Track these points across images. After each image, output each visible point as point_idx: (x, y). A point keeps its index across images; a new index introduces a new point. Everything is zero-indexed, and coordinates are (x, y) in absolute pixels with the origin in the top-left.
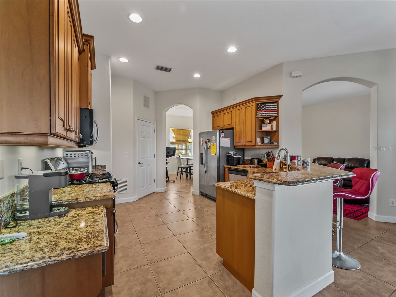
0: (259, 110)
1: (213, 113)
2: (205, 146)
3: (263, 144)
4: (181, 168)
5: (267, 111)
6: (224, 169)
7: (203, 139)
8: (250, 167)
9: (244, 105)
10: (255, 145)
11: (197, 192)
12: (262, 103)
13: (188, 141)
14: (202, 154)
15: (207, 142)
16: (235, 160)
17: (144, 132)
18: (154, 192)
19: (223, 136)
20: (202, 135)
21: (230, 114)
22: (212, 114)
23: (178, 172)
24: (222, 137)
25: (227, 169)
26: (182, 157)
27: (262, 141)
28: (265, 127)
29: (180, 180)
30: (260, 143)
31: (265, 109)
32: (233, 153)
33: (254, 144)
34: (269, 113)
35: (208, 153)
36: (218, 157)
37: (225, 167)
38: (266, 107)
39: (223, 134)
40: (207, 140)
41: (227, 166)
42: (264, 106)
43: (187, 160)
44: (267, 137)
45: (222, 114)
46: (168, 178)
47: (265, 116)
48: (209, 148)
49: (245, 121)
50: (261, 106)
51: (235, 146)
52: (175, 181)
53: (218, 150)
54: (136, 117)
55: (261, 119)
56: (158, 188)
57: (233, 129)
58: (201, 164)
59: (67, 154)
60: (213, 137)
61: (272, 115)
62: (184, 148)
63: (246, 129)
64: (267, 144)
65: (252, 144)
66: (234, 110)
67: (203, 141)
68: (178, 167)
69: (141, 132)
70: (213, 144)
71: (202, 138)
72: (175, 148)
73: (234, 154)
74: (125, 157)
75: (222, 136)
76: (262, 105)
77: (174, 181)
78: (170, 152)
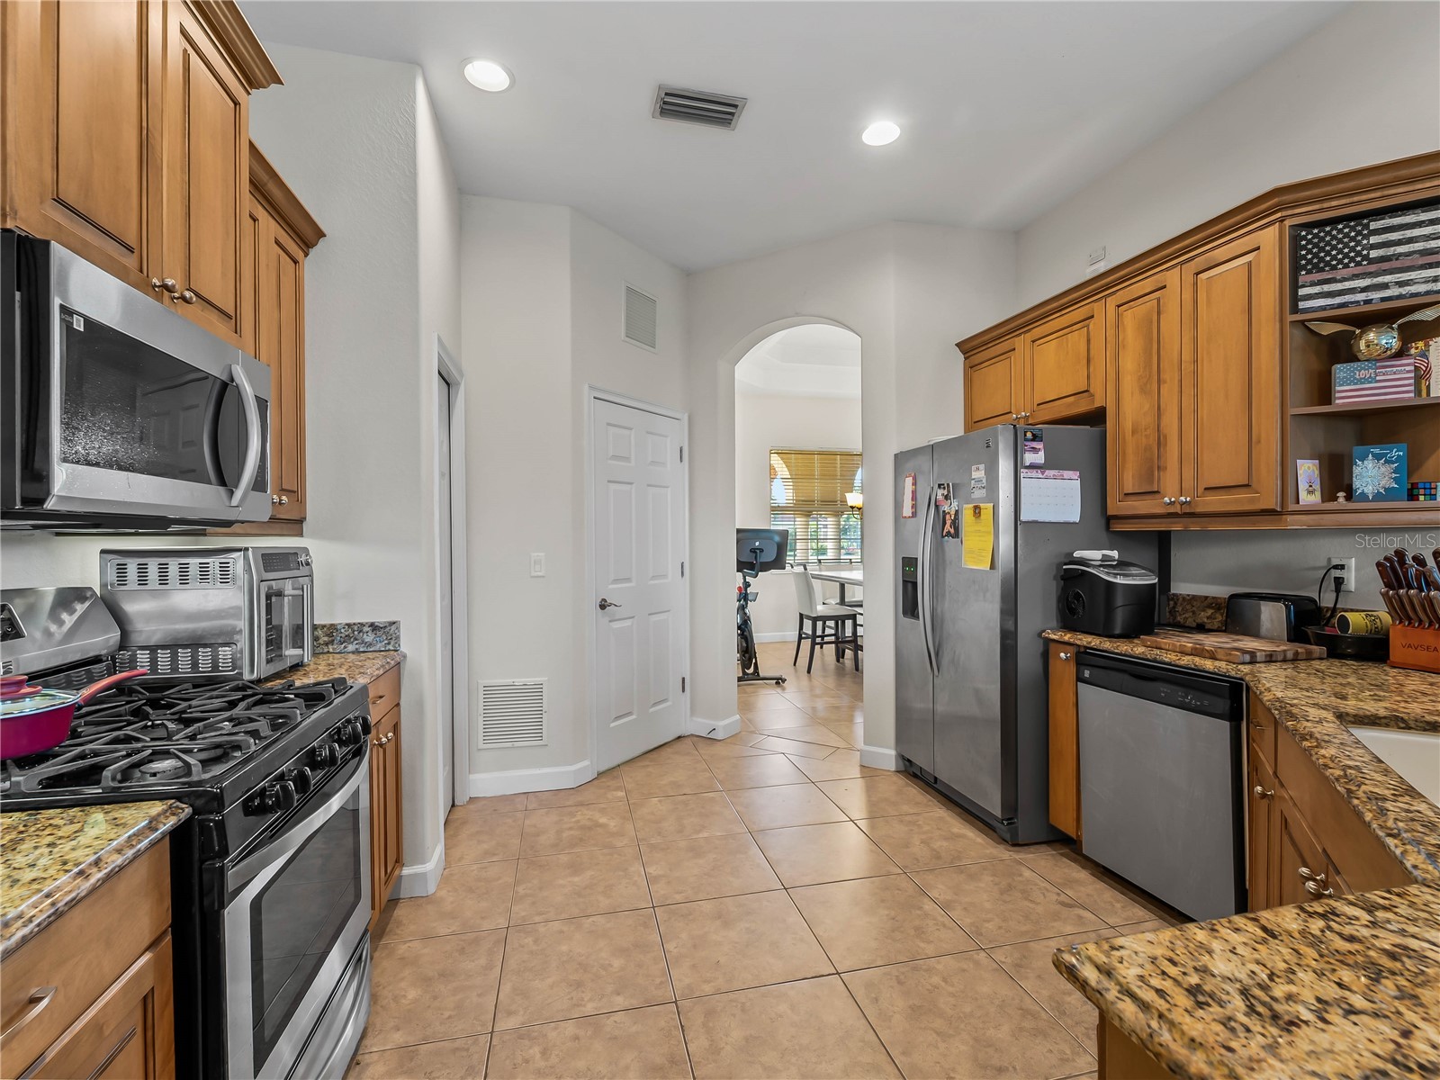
0: (1309, 272)
1: (969, 348)
2: (926, 521)
3: (1341, 500)
4: (815, 620)
5: (1386, 266)
6: (1041, 649)
7: (915, 484)
8: (1247, 658)
9: (1182, 263)
10: (1282, 507)
11: (887, 756)
12: (1333, 222)
13: (844, 501)
14: (909, 564)
15: (940, 497)
16: (1120, 600)
17: (627, 459)
18: (679, 737)
19: (1039, 458)
20: (910, 465)
21: (1076, 339)
22: (962, 357)
23: (800, 638)
24: (1032, 467)
25: (1062, 655)
26: (820, 570)
27: (1337, 479)
28: (1361, 381)
29: (809, 672)
30: (1318, 494)
31: (1366, 257)
32: (1105, 558)
33: (1272, 502)
34: (1401, 284)
35: (944, 561)
36: (1004, 583)
37: (1054, 640)
38: (1373, 240)
39: (1035, 450)
40: (940, 486)
41: (1067, 637)
42: (1353, 239)
43: (842, 586)
44: (1377, 451)
45: (1021, 342)
46: (756, 664)
47: (1367, 302)
48: (952, 531)
49: (1187, 356)
50: (1328, 243)
51: (1109, 520)
52: (784, 681)
53: (1006, 542)
54: (586, 387)
55: (1328, 329)
56: (699, 720)
57: (1096, 418)
58: (905, 613)
59: (122, 569)
60: (974, 467)
61: (1428, 293)
62: (831, 533)
63: (1196, 411)
64: (1378, 497)
65: (1252, 500)
66: (1104, 310)
67: (914, 493)
68: (801, 616)
69: (615, 457)
70: (976, 507)
71: (909, 481)
72: (785, 534)
73: (1105, 563)
74: (536, 574)
75: (1029, 458)
76: (1340, 231)
77: (781, 679)
78: (762, 550)
